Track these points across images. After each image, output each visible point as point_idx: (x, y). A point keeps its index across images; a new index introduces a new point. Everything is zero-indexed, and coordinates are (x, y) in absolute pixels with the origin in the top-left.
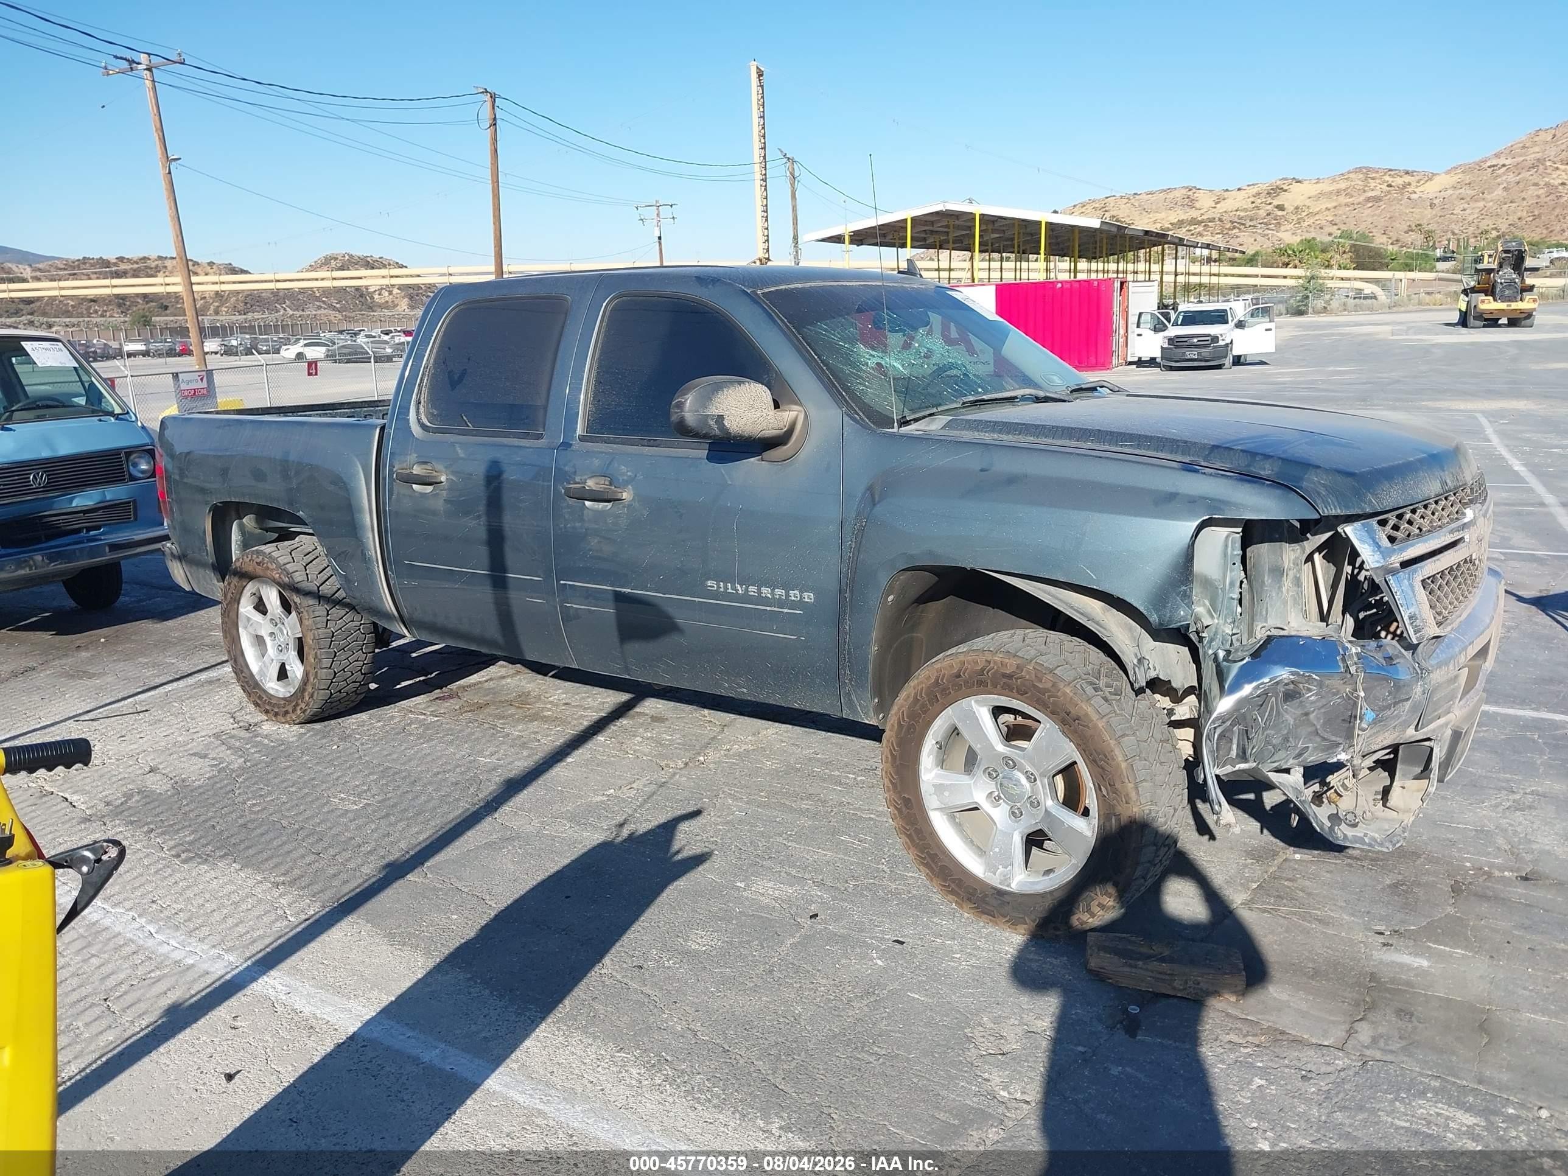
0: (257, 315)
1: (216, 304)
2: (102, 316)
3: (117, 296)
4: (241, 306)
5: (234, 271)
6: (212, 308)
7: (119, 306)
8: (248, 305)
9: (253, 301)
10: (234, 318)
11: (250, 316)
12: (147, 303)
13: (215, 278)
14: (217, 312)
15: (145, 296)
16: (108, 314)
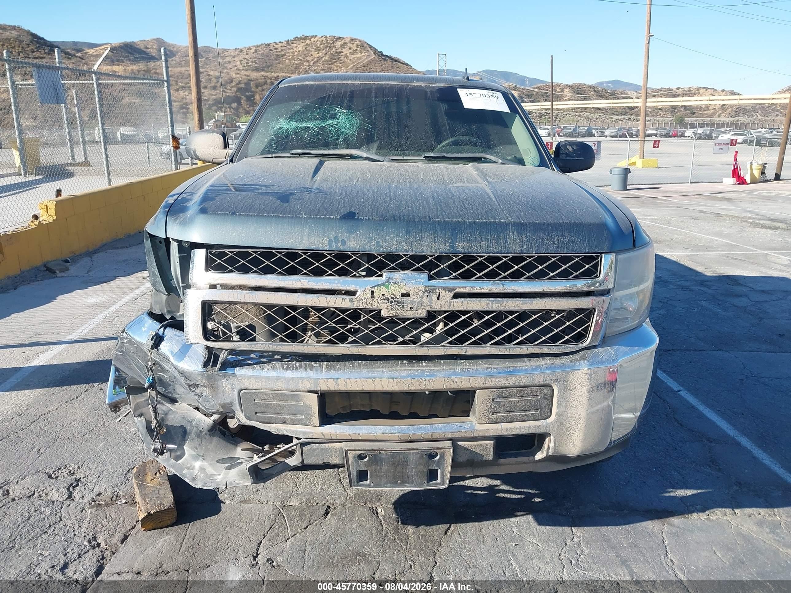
0: (741, 119)
1: (720, 112)
2: (662, 117)
3: (672, 107)
4: (733, 113)
5: (734, 94)
6: (718, 114)
7: (672, 112)
8: (737, 113)
9: (740, 110)
10: (728, 119)
11: (736, 119)
12: (686, 111)
13: (707, 98)
14: (719, 116)
15: (685, 107)
16: (665, 116)
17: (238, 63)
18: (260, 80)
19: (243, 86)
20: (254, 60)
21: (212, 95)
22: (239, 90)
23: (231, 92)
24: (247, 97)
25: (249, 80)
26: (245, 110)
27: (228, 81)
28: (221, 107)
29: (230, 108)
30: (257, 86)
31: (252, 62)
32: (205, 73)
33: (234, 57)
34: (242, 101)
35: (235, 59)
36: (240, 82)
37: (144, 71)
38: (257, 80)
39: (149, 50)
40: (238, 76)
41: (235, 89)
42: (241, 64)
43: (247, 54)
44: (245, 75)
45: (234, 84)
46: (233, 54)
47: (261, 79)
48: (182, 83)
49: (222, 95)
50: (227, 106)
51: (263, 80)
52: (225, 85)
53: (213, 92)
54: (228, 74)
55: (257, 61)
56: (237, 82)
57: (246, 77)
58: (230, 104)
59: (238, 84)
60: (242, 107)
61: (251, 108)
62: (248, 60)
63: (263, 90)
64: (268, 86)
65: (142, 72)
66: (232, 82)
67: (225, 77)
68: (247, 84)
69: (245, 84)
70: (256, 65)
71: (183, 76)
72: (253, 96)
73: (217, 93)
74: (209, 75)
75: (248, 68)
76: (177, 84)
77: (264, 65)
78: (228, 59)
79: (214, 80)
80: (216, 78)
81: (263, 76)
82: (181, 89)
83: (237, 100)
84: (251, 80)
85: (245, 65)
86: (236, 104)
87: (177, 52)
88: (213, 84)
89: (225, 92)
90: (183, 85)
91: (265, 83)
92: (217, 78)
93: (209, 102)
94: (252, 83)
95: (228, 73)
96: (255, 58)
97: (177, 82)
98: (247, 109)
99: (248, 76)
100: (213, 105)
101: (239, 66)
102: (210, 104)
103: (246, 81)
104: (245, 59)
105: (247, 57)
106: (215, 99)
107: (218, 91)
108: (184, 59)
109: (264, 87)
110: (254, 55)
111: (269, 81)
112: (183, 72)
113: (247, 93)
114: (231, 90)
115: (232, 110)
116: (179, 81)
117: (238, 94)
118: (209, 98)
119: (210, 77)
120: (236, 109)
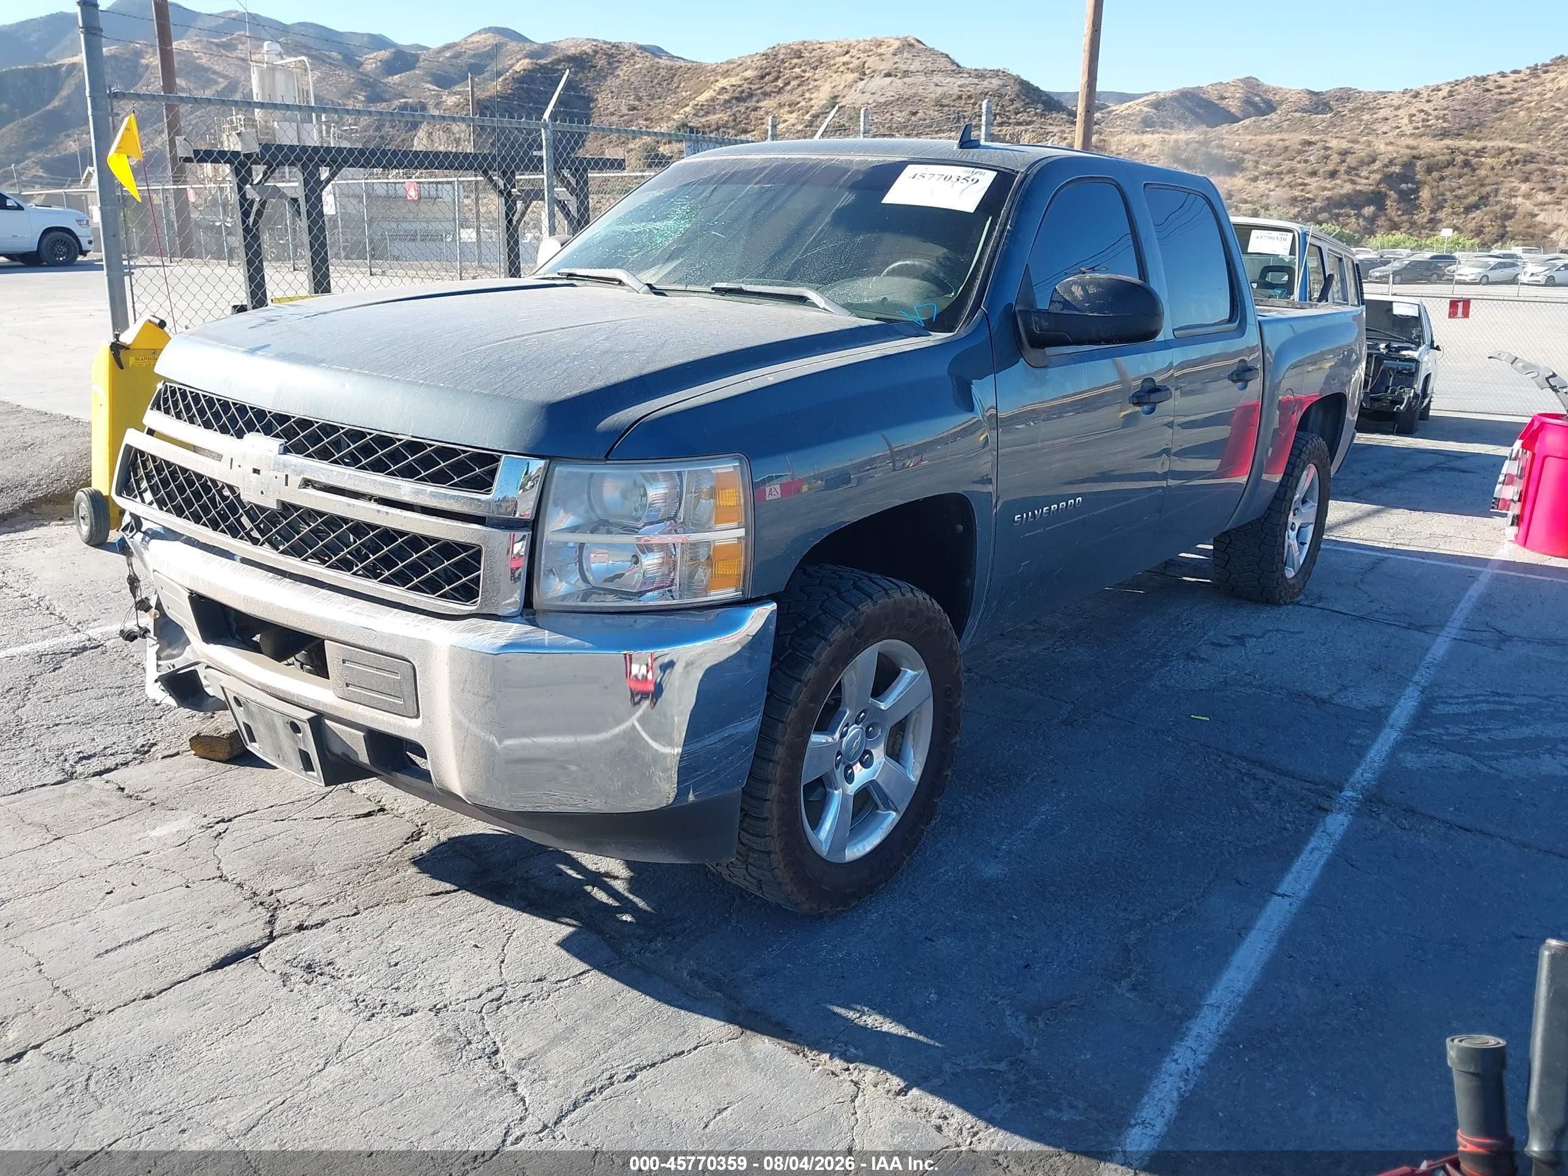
17: (1406, 121)
18: (1440, 157)
19: (1397, 169)
20: (1442, 112)
21: (1324, 189)
22: (1388, 178)
23: (1367, 182)
24: (1401, 193)
25: (1414, 157)
26: (1390, 220)
27: (1366, 160)
28: (1338, 215)
29: (1358, 216)
30: (1429, 170)
31: (1437, 118)
32: (1320, 144)
33: (1398, 108)
34: (1388, 202)
35: (1400, 112)
36: (1391, 162)
37: (1197, 142)
38: (1434, 156)
39: (1225, 102)
40: (1390, 148)
41: (1378, 176)
42: (1411, 122)
43: (1428, 101)
44: (1408, 147)
45: (1377, 165)
46: (1396, 103)
47: (1444, 155)
48: (1266, 164)
49: (1348, 188)
50: (1353, 212)
51: (1448, 157)
52: (1355, 169)
53: (1328, 183)
54: (1369, 146)
55: (1449, 117)
56: (1387, 160)
57: (1408, 151)
58: (1358, 207)
59: (1386, 166)
60: (1386, 215)
61: (1405, 217)
62: (1429, 115)
63: (1442, 179)
64: (1456, 170)
65: (1195, 145)
66: (1374, 161)
67: (1361, 151)
68: (1409, 165)
69: (1404, 165)
70: (1445, 125)
71: (1272, 151)
72: (1416, 191)
73: (1336, 184)
74: (1326, 148)
75: (1426, 130)
76: (1256, 167)
77: (1463, 125)
78: (1382, 113)
79: (1336, 158)
80: (1340, 154)
81: (1448, 148)
82: (1262, 177)
83: (1377, 199)
84: (1418, 158)
85: (1420, 125)
86: (1372, 208)
87: (1281, 103)
88: (1330, 167)
89: (1353, 182)
90: (1269, 168)
91: (1450, 163)
92: (1344, 153)
93: (1315, 204)
94: (1419, 163)
95: (1369, 144)
96: (1445, 109)
97: (1257, 162)
98: (1396, 219)
99: (1413, 148)
100: (1322, 210)
101: (1403, 128)
102: (1315, 209)
103: (1405, 159)
104: (1422, 111)
105: (1426, 107)
106: (1328, 199)
107: (1339, 182)
108: (1289, 117)
109: (1447, 172)
110: (1445, 103)
111: (1460, 158)
112: (1274, 143)
113: (1403, 186)
114: (1367, 178)
115: (1361, 220)
116: (1262, 161)
117: (1383, 188)
118: (1316, 196)
119: (1329, 152)
120: (1372, 220)
